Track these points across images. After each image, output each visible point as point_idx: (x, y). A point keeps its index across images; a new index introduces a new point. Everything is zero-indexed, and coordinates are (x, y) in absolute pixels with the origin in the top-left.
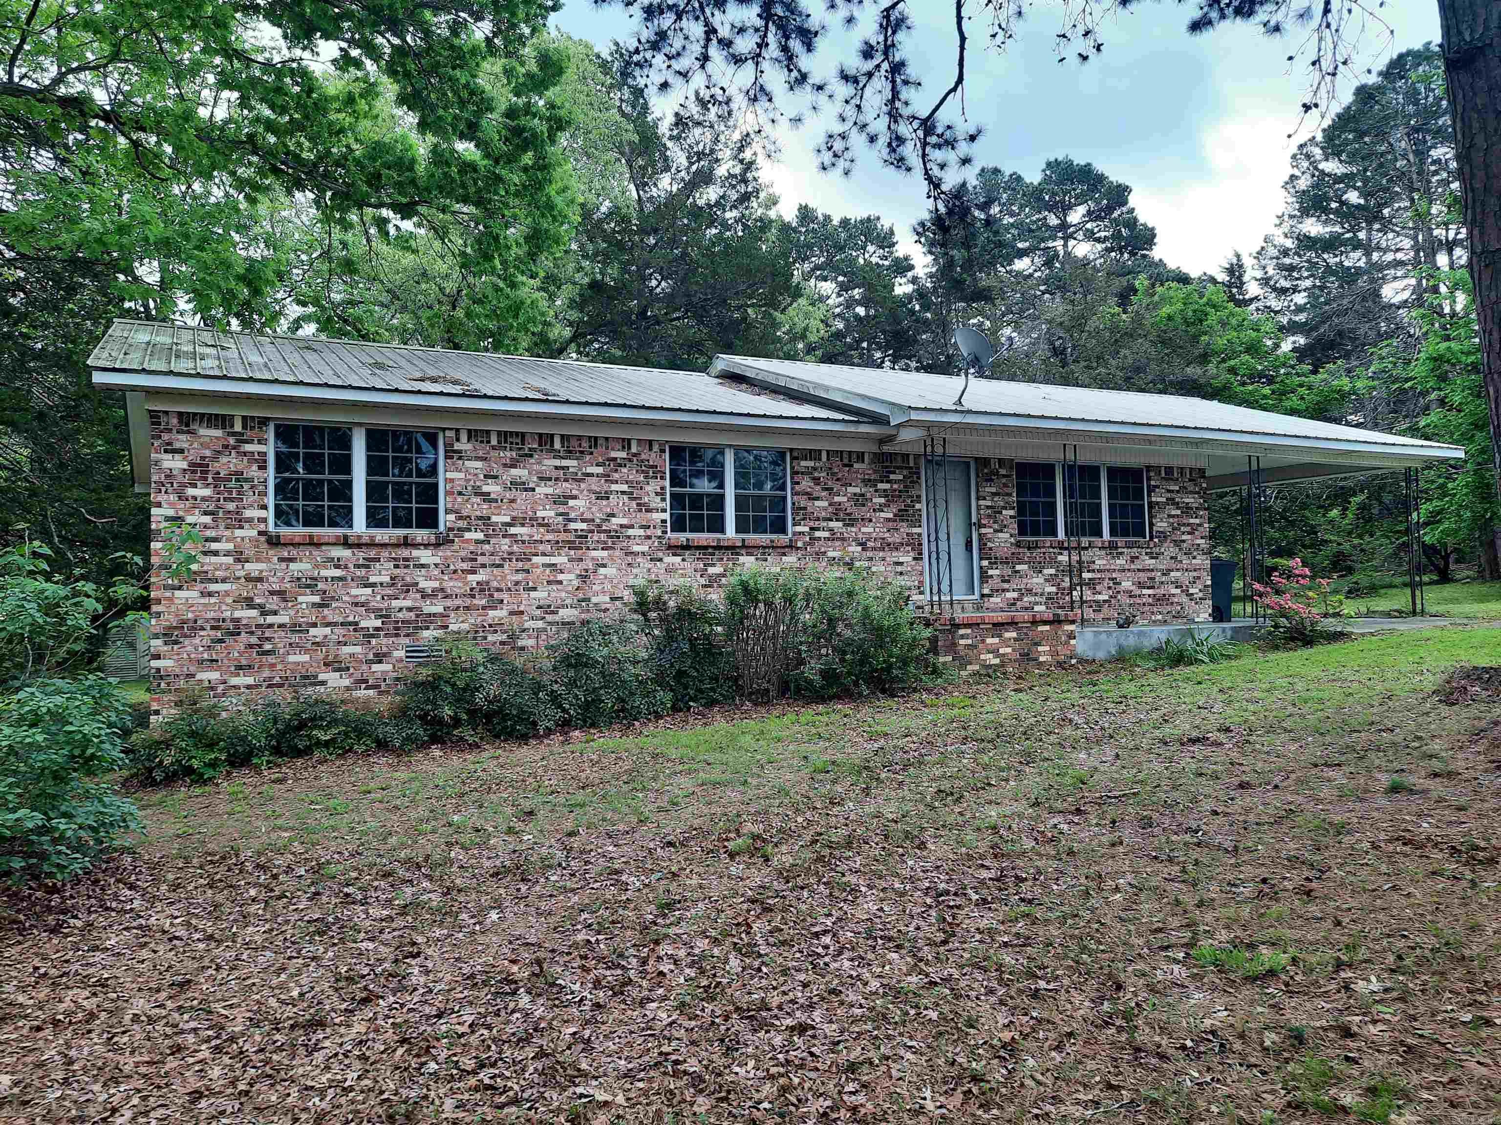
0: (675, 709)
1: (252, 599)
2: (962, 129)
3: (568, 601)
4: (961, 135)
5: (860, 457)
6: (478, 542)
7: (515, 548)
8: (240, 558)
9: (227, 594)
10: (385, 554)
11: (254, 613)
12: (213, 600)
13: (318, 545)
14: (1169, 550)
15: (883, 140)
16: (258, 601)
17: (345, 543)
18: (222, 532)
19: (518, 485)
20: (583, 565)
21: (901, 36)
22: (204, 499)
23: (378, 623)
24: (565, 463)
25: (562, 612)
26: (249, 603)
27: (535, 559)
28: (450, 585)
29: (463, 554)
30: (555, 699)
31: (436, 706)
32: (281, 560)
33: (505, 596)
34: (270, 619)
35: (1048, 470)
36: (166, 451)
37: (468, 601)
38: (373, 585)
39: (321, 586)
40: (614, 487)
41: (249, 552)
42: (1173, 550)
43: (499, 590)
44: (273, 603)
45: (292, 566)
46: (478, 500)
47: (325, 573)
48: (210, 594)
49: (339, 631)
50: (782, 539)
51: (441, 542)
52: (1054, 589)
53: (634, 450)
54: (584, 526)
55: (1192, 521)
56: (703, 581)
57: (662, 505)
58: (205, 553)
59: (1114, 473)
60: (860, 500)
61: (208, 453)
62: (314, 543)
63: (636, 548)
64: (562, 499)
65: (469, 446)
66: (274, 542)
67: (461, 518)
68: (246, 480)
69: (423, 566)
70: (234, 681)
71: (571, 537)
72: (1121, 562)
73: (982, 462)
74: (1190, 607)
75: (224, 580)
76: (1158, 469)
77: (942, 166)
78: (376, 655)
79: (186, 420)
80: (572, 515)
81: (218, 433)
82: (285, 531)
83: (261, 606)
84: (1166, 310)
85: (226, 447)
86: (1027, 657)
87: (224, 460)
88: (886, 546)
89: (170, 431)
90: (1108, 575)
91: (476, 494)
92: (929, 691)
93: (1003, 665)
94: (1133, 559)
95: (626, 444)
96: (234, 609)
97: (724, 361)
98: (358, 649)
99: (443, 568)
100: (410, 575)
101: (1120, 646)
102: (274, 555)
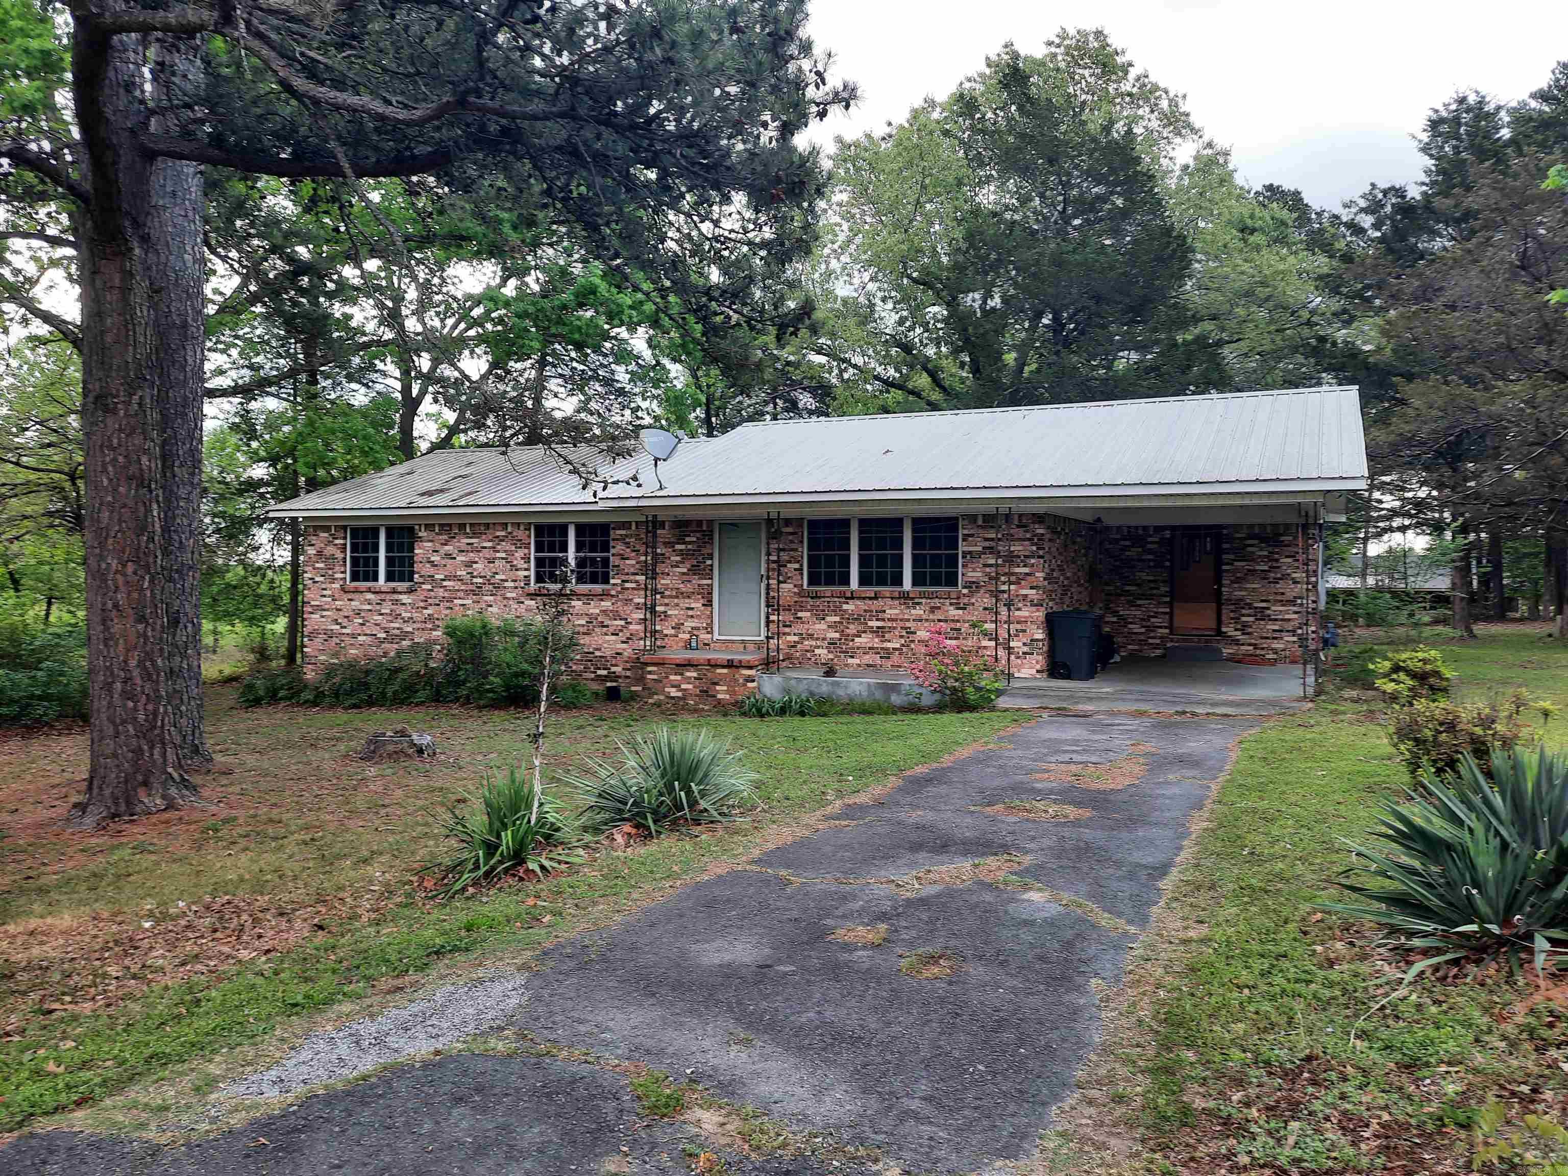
1: (338, 620)
6: (429, 590)
7: (447, 595)
8: (334, 598)
9: (329, 617)
10: (388, 597)
11: (338, 627)
12: (324, 620)
16: (340, 621)
17: (377, 591)
18: (327, 585)
19: (449, 556)
20: (479, 606)
22: (321, 569)
23: (385, 635)
24: (472, 541)
26: (337, 622)
27: (455, 602)
28: (415, 615)
29: (422, 597)
32: (350, 599)
33: (442, 624)
34: (344, 631)
35: (842, 525)
37: (423, 625)
38: (383, 614)
39: (363, 614)
40: (497, 555)
41: (338, 595)
42: (987, 602)
43: (439, 620)
44: (345, 622)
45: (352, 603)
46: (430, 565)
47: (364, 607)
48: (323, 617)
49: (369, 638)
51: (410, 591)
52: (837, 635)
53: (509, 530)
54: (480, 580)
55: (1017, 570)
56: (548, 618)
57: (529, 565)
58: (322, 596)
59: (927, 524)
61: (323, 545)
62: (361, 591)
63: (509, 595)
64: (470, 564)
65: (427, 535)
66: (347, 590)
67: (422, 576)
68: (338, 559)
69: (405, 604)
71: (474, 588)
72: (918, 612)
73: (770, 522)
76: (974, 518)
79: (318, 530)
80: (475, 574)
81: (326, 535)
82: (353, 584)
85: (329, 542)
86: (706, 693)
87: (328, 548)
88: (680, 594)
89: (310, 535)
90: (901, 624)
93: (683, 698)
94: (933, 609)
95: (505, 527)
96: (331, 625)
98: (376, 649)
99: (412, 605)
100: (400, 610)
101: (788, 691)
102: (347, 597)
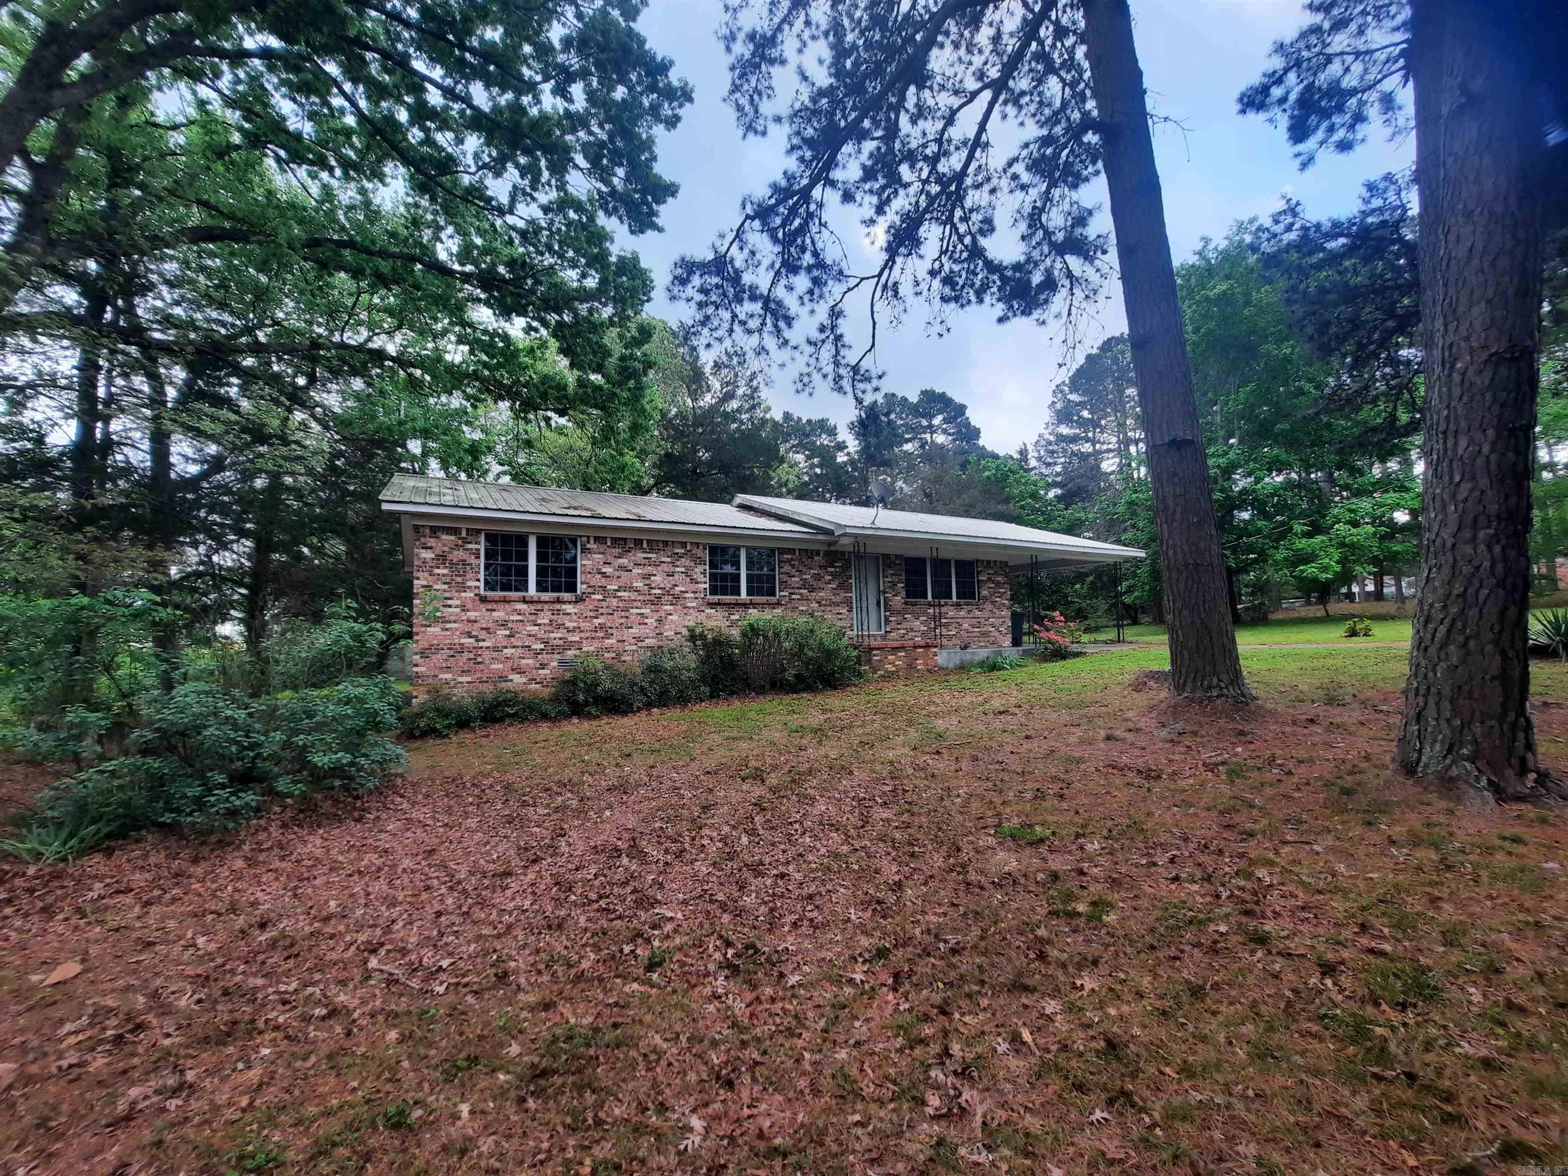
0: (712, 697)
1: (470, 633)
2: (874, 373)
3: (651, 635)
4: (874, 375)
5: (818, 553)
6: (599, 600)
7: (620, 604)
8: (464, 608)
9: (456, 629)
10: (546, 607)
11: (472, 640)
12: (448, 633)
13: (509, 602)
14: (988, 606)
15: (831, 377)
16: (474, 633)
17: (524, 601)
18: (454, 594)
19: (622, 568)
20: (659, 614)
21: (840, 321)
22: (444, 575)
23: (542, 647)
24: (649, 555)
25: (647, 641)
26: (469, 635)
27: (632, 611)
28: (584, 625)
29: (591, 607)
30: (643, 690)
31: (575, 694)
32: (488, 610)
33: (614, 631)
34: (481, 644)
35: (922, 561)
36: (423, 548)
37: (593, 634)
38: (539, 625)
39: (510, 625)
40: (677, 569)
41: (469, 606)
42: (990, 607)
43: (611, 628)
44: (483, 635)
45: (494, 614)
46: (599, 576)
47: (512, 618)
48: (447, 630)
49: (520, 651)
50: (773, 599)
51: (578, 600)
52: (926, 628)
53: (688, 548)
54: (660, 591)
55: (1001, 590)
56: (727, 623)
57: (704, 579)
58: (444, 606)
59: (960, 564)
60: (817, 577)
61: (446, 549)
62: (506, 601)
63: (689, 604)
64: (647, 576)
65: (595, 546)
66: (483, 600)
67: (590, 587)
68: (468, 565)
69: (568, 614)
70: (460, 679)
71: (652, 598)
72: (962, 613)
73: (886, 556)
74: (1000, 638)
76: (982, 561)
77: (864, 392)
78: (541, 665)
79: (434, 531)
80: (653, 585)
81: (453, 538)
82: (490, 594)
83: (475, 637)
85: (457, 546)
86: (911, 666)
87: (456, 553)
88: (833, 604)
89: (425, 536)
90: (956, 621)
91: (599, 573)
92: (856, 686)
93: (897, 671)
94: (969, 611)
95: (684, 545)
96: (460, 638)
97: (741, 498)
98: (530, 661)
99: (579, 615)
100: (561, 619)
101: (962, 660)
102: (483, 607)
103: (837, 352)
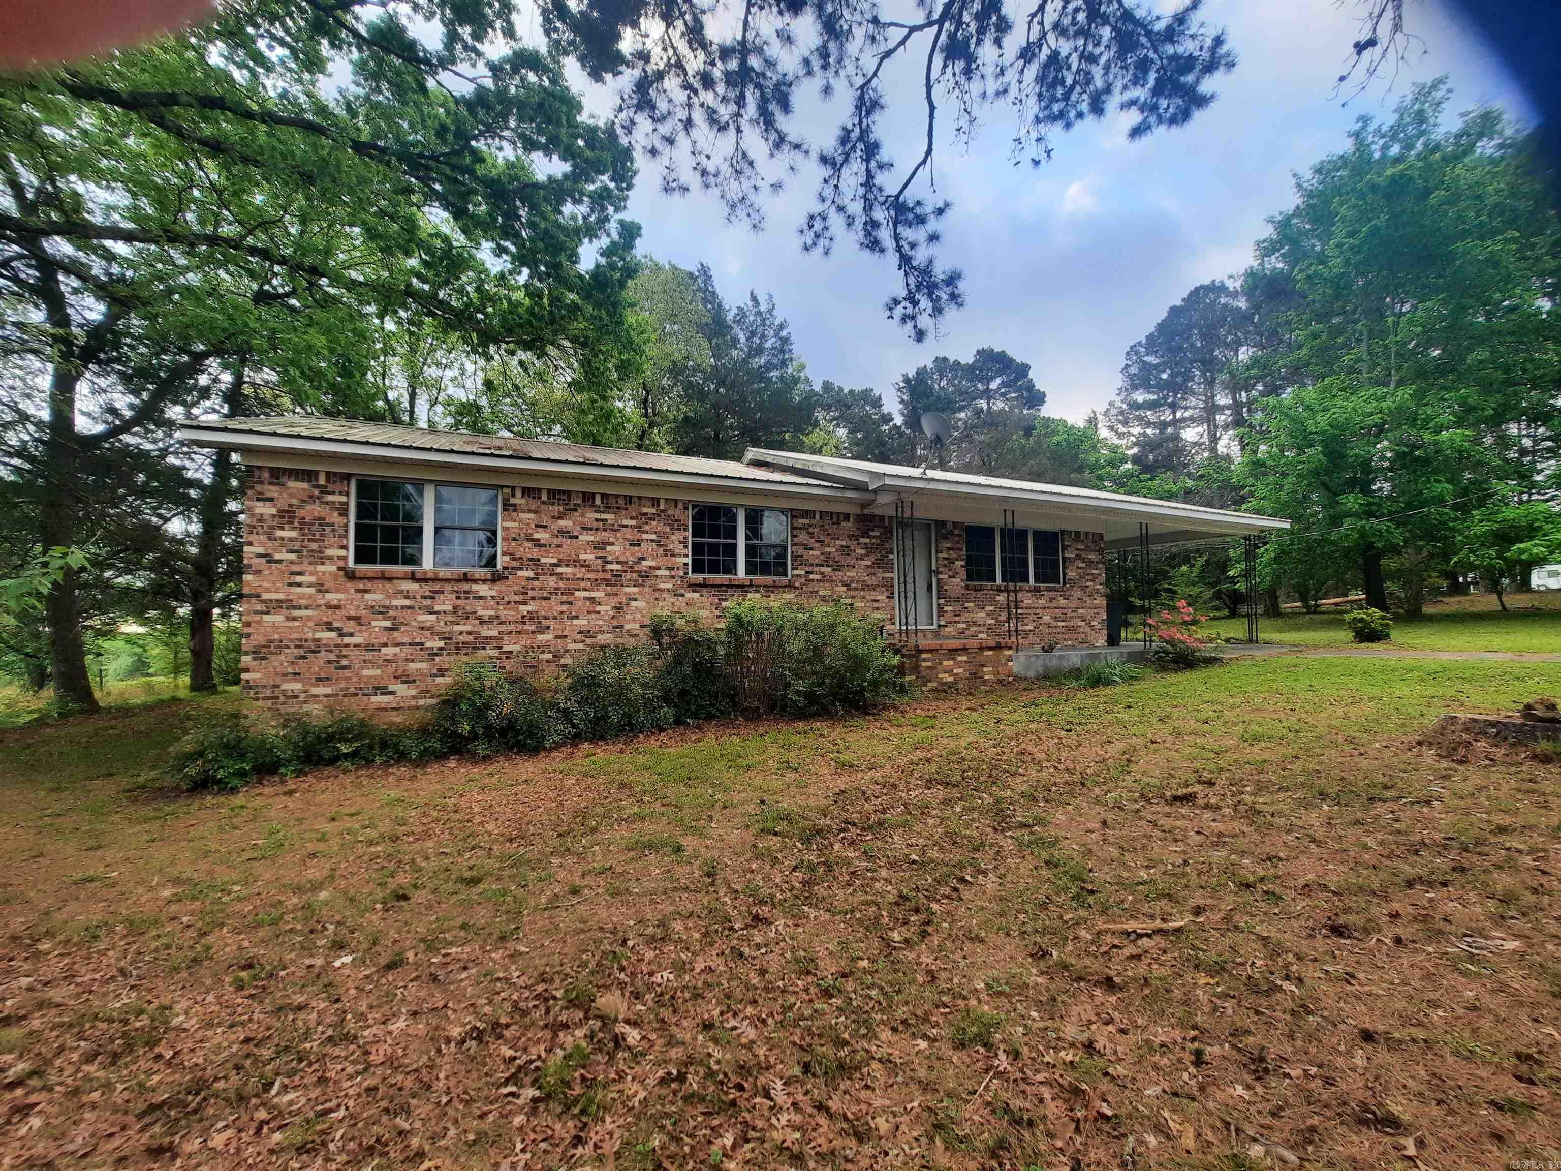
0: (679, 722)
1: (330, 623)
2: (931, 203)
3: (605, 628)
4: (928, 209)
5: (847, 517)
6: (528, 579)
7: (561, 584)
8: (321, 588)
9: (309, 618)
10: (448, 587)
11: (333, 635)
12: (296, 624)
13: (390, 579)
14: (1077, 593)
15: (859, 224)
16: (336, 624)
17: (413, 577)
18: (305, 567)
19: (562, 532)
20: (617, 599)
21: (876, 116)
22: (291, 540)
23: (441, 644)
24: (604, 516)
25: (600, 637)
26: (329, 627)
27: (577, 594)
28: (504, 613)
29: (516, 588)
30: (567, 714)
32: (358, 591)
33: (551, 623)
34: (347, 640)
35: (990, 531)
36: (258, 500)
37: (520, 627)
38: (437, 613)
39: (392, 613)
40: (645, 536)
41: (329, 584)
42: (1080, 593)
43: (546, 618)
44: (350, 626)
45: (367, 596)
46: (529, 545)
47: (395, 602)
48: (294, 619)
49: (406, 649)
50: (783, 580)
51: (497, 579)
52: (993, 621)
53: (662, 507)
54: (619, 567)
55: (1093, 572)
56: (717, 613)
57: (684, 551)
58: (290, 585)
59: (1039, 535)
60: (845, 550)
61: (294, 502)
62: (385, 578)
63: (662, 586)
64: (601, 546)
65: (523, 501)
66: (351, 576)
67: (514, 559)
68: (328, 525)
69: (481, 598)
70: (315, 691)
71: (608, 576)
72: (1042, 601)
73: (941, 524)
74: (1092, 635)
75: (307, 608)
76: (1069, 533)
77: (913, 246)
78: (439, 670)
79: (277, 475)
80: (609, 558)
81: (305, 485)
82: (363, 568)
83: (338, 629)
84: (1056, 439)
85: (311, 497)
86: (975, 676)
87: (309, 507)
88: (865, 587)
89: (262, 483)
90: (1034, 611)
91: (528, 540)
92: (896, 709)
93: (955, 683)
94: (1051, 600)
95: (655, 502)
96: (315, 631)
97: (753, 453)
98: (424, 665)
99: (499, 600)
100: (469, 605)
101: (1045, 666)
102: (351, 586)
103: (870, 175)
